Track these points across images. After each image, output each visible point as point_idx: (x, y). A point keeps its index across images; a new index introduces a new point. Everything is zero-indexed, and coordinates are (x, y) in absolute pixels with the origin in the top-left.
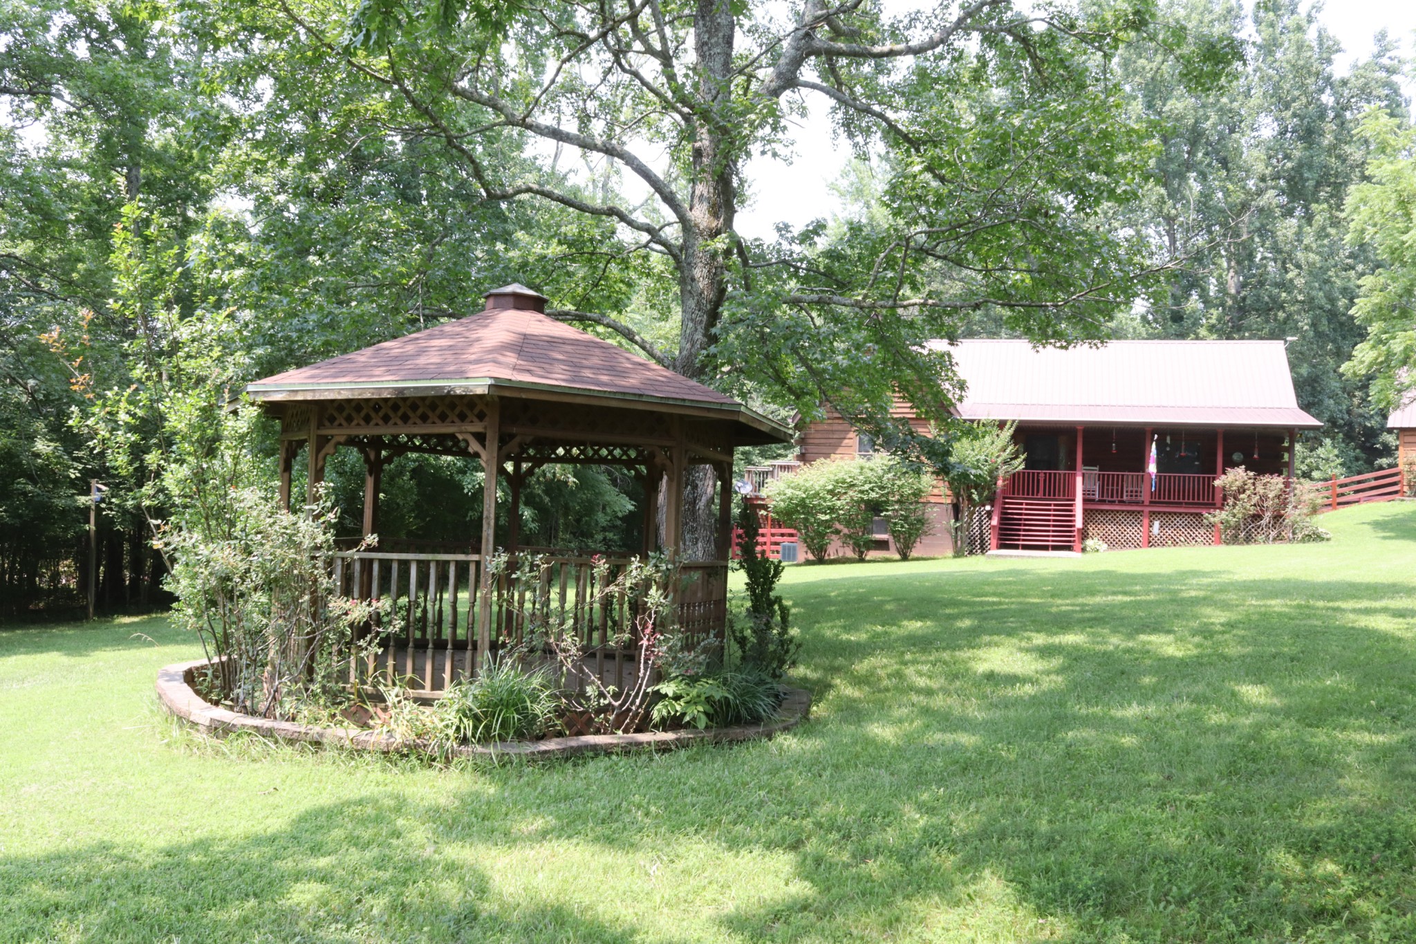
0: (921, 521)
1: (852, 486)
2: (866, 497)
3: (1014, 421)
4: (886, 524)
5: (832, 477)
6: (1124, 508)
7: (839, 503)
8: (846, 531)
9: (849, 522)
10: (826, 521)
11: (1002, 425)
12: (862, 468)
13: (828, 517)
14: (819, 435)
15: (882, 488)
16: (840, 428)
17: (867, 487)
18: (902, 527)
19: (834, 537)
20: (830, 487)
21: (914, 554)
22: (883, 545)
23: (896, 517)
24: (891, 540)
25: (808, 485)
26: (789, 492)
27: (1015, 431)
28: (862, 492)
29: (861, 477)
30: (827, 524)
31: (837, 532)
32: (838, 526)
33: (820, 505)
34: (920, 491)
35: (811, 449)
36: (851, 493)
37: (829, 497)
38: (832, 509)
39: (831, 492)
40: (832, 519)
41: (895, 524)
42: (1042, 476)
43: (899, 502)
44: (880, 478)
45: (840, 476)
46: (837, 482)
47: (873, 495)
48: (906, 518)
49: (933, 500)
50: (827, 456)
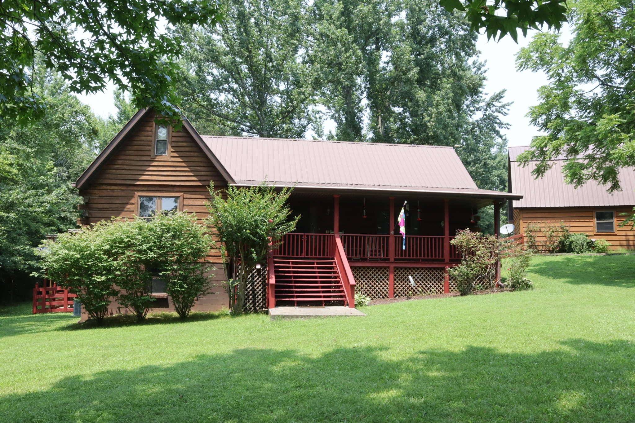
0: (200, 281)
1: (128, 246)
2: (143, 257)
3: (289, 189)
4: (165, 283)
5: (109, 237)
6: (374, 265)
7: (115, 264)
8: (124, 292)
9: (126, 283)
10: (102, 282)
11: (278, 190)
12: (140, 229)
13: (104, 278)
14: (103, 201)
15: (160, 248)
16: (123, 194)
17: (144, 247)
18: (181, 287)
19: (111, 298)
20: (107, 247)
21: (193, 311)
22: (162, 303)
23: (175, 277)
24: (170, 298)
25: (83, 245)
26: (63, 253)
27: (290, 197)
28: (140, 252)
29: (139, 237)
30: (105, 285)
31: (115, 293)
32: (116, 287)
33: (95, 265)
34: (199, 250)
35: (95, 213)
36: (128, 253)
37: (106, 257)
38: (109, 270)
39: (108, 253)
40: (108, 280)
41: (174, 284)
42: (305, 238)
43: (178, 262)
44: (160, 237)
45: (118, 235)
46: (114, 241)
47: (152, 255)
48: (184, 278)
49: (211, 260)
50: (108, 218)
